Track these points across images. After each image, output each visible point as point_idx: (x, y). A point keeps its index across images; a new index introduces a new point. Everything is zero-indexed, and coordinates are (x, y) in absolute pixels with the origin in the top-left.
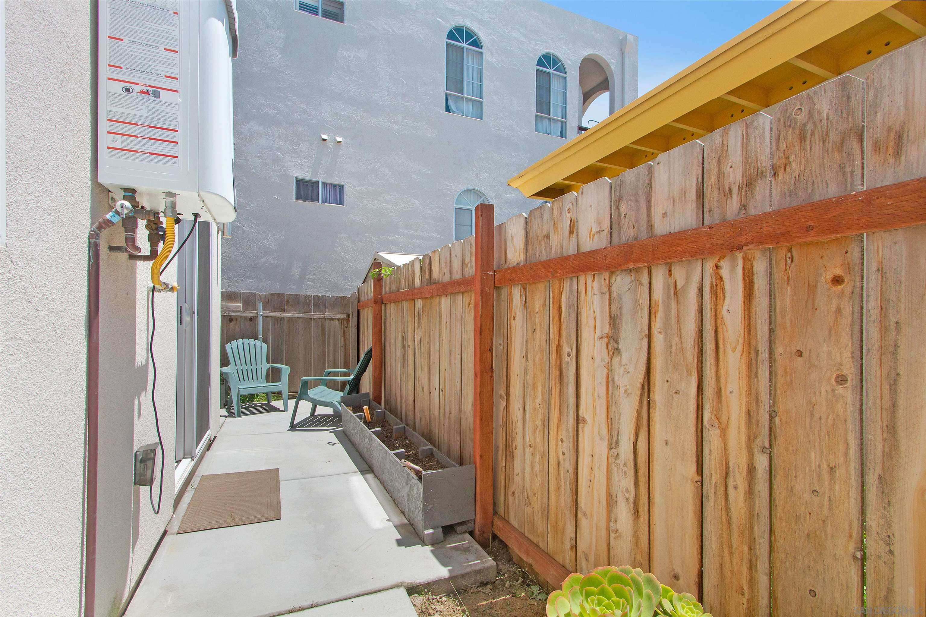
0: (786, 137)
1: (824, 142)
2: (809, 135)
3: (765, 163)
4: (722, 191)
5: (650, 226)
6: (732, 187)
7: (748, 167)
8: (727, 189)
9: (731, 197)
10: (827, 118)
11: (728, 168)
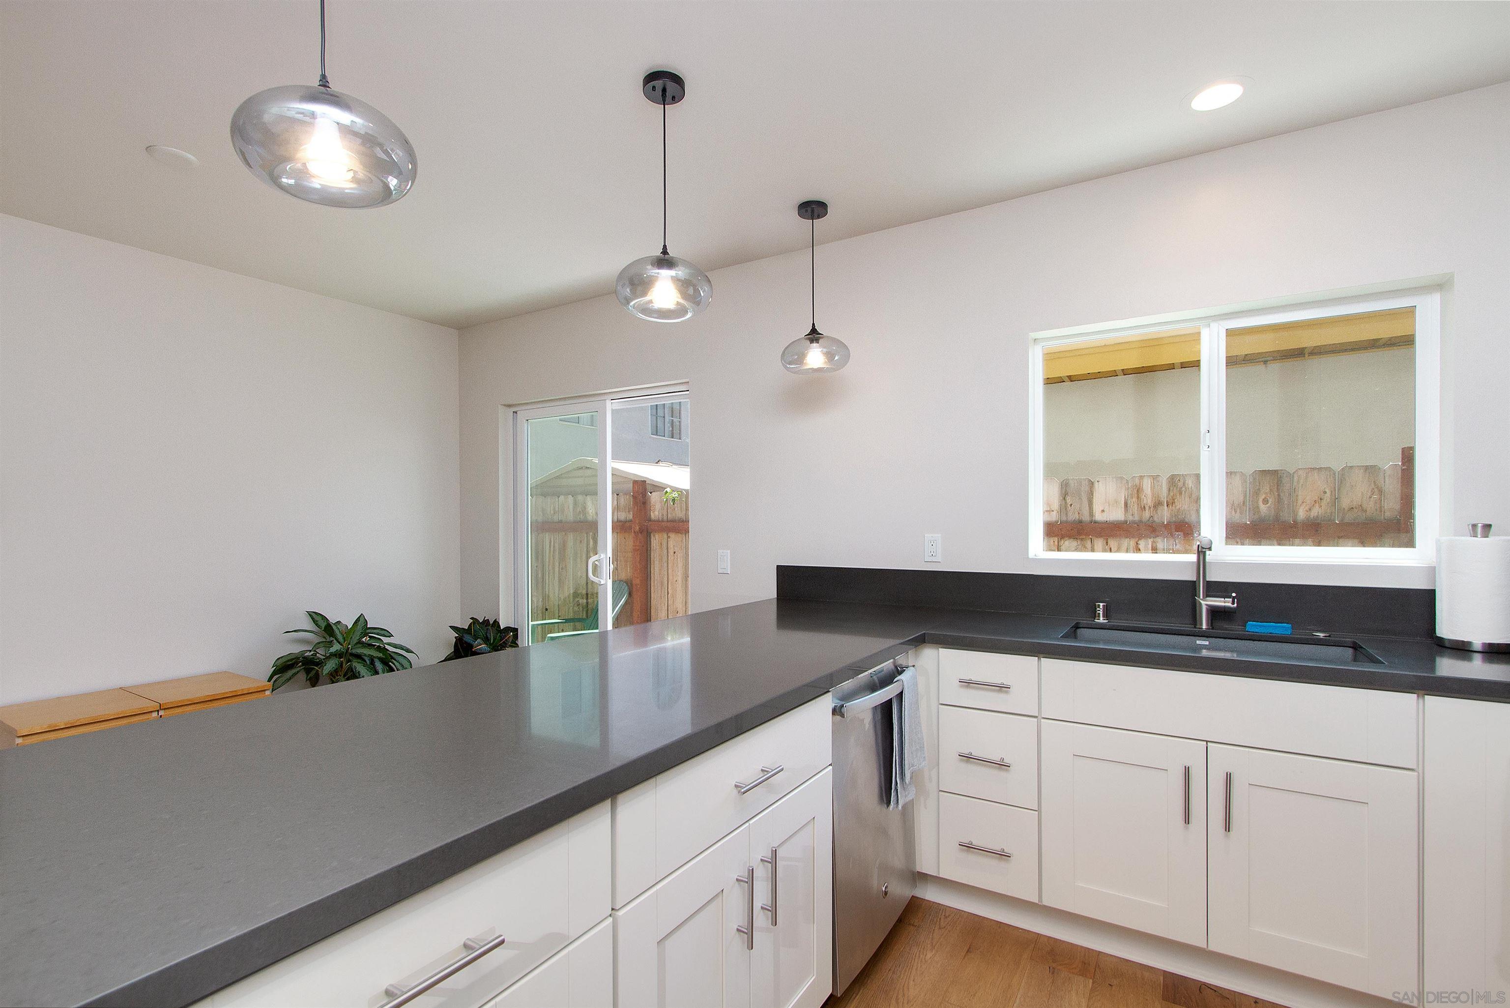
0: (1173, 490)
1: (1190, 498)
2: (1183, 493)
3: (1164, 499)
4: (1139, 506)
5: (1091, 514)
6: (1146, 506)
7: (1154, 498)
8: (1143, 507)
9: (1145, 510)
10: (1191, 489)
11: (1143, 496)
